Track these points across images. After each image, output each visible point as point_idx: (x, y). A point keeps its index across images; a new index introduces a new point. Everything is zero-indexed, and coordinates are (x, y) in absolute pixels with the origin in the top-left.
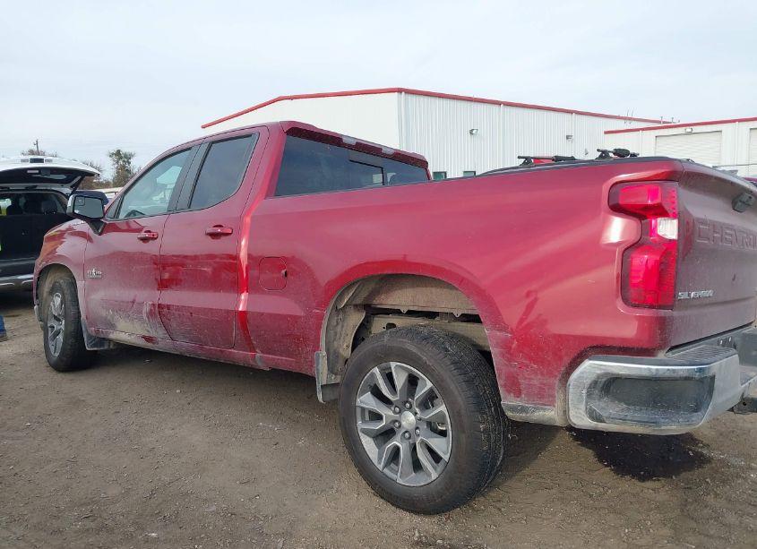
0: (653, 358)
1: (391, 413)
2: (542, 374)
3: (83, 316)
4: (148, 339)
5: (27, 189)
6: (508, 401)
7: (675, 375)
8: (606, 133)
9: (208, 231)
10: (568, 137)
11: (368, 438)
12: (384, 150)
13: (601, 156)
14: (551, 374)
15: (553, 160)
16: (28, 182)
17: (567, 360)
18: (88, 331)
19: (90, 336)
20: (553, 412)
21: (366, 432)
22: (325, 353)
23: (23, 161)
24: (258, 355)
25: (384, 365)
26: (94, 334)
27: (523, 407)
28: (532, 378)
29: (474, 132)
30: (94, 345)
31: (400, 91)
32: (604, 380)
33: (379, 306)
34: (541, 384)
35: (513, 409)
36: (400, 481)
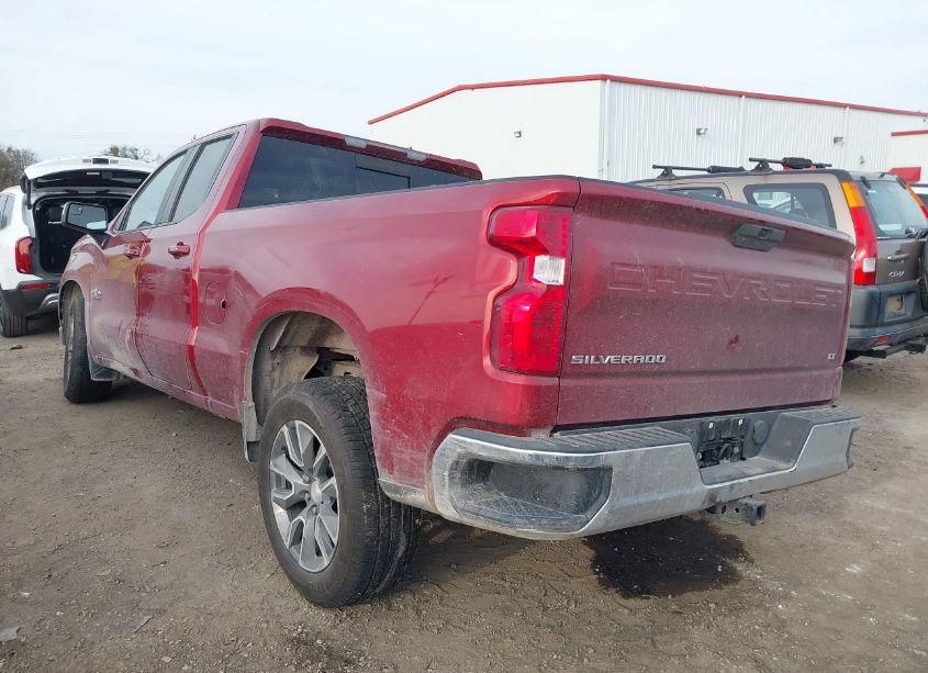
0: (524, 439)
1: (300, 482)
2: (413, 448)
3: (89, 343)
4: (136, 371)
5: (98, 193)
6: (384, 478)
7: (540, 463)
8: (894, 134)
9: (172, 250)
10: (836, 140)
11: (281, 510)
12: (411, 156)
13: (757, 168)
14: (420, 449)
15: (709, 171)
16: (100, 186)
17: (435, 432)
18: (93, 358)
19: (95, 365)
20: (423, 497)
21: (278, 502)
22: (252, 404)
23: (85, 161)
24: (210, 399)
25: (291, 423)
26: (98, 362)
27: (396, 487)
28: (404, 453)
29: (702, 131)
30: (98, 376)
31: (604, 78)
32: (465, 461)
33: (337, 351)
34: (412, 460)
35: (388, 486)
36: (301, 563)
